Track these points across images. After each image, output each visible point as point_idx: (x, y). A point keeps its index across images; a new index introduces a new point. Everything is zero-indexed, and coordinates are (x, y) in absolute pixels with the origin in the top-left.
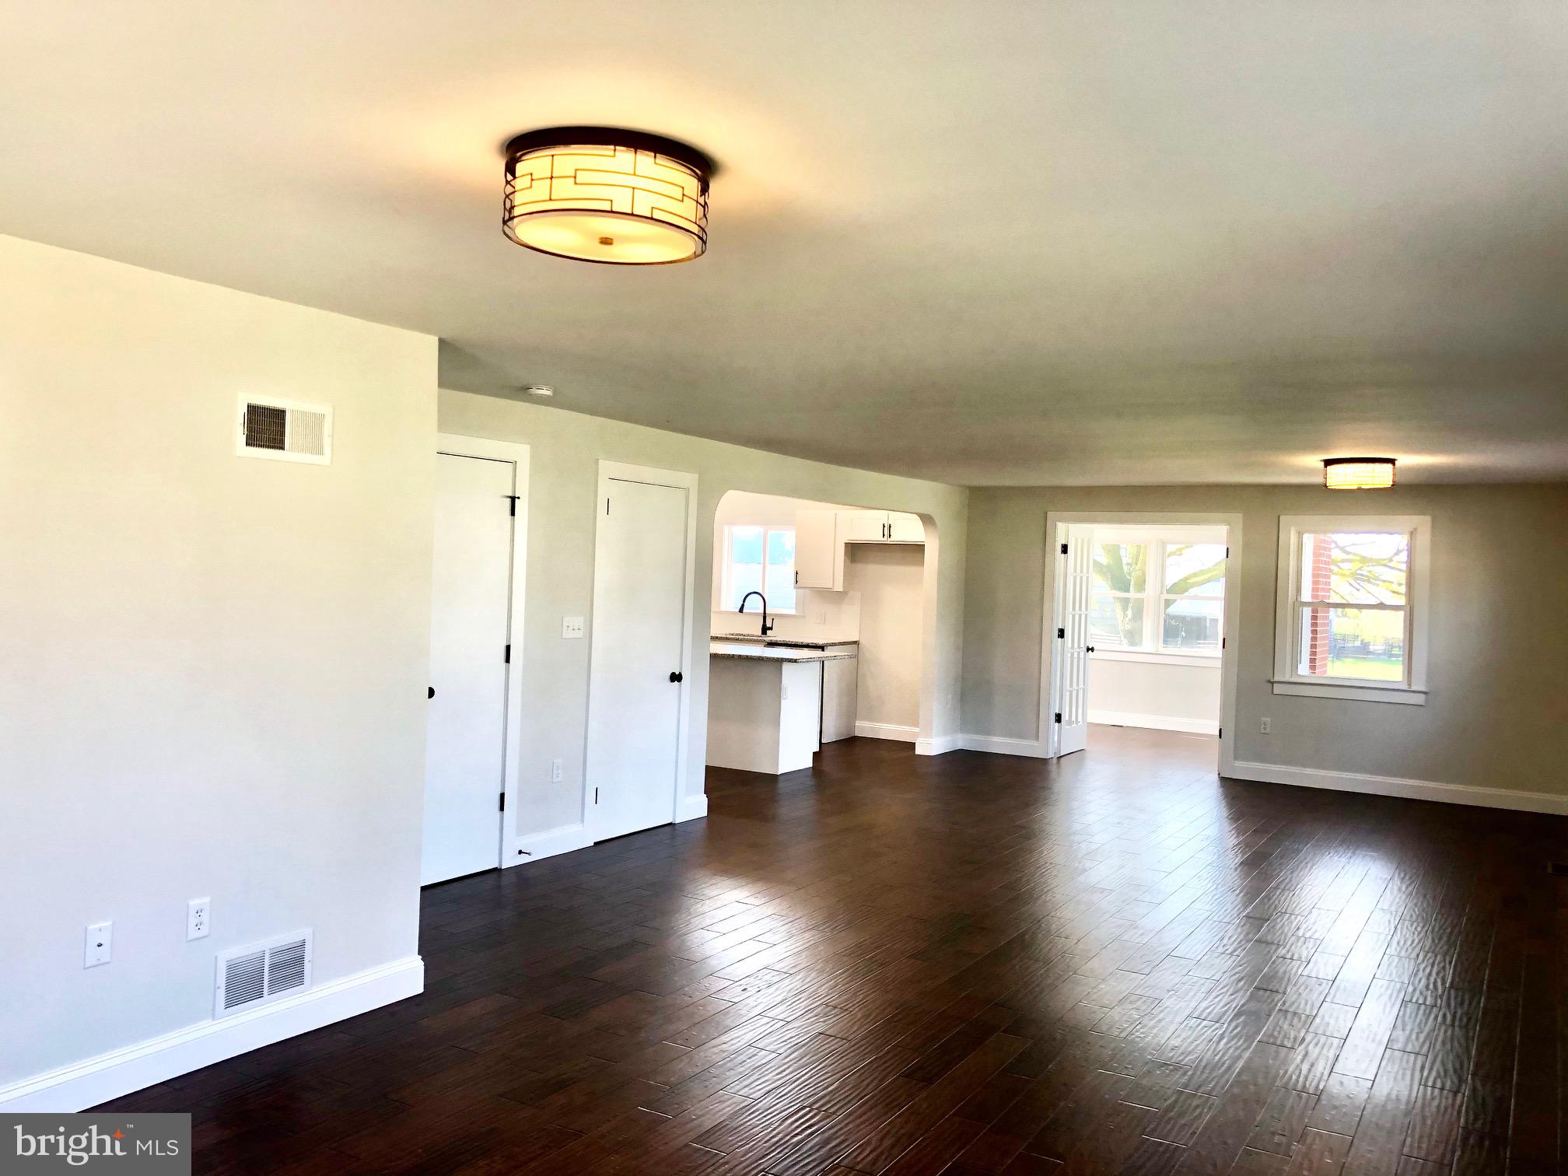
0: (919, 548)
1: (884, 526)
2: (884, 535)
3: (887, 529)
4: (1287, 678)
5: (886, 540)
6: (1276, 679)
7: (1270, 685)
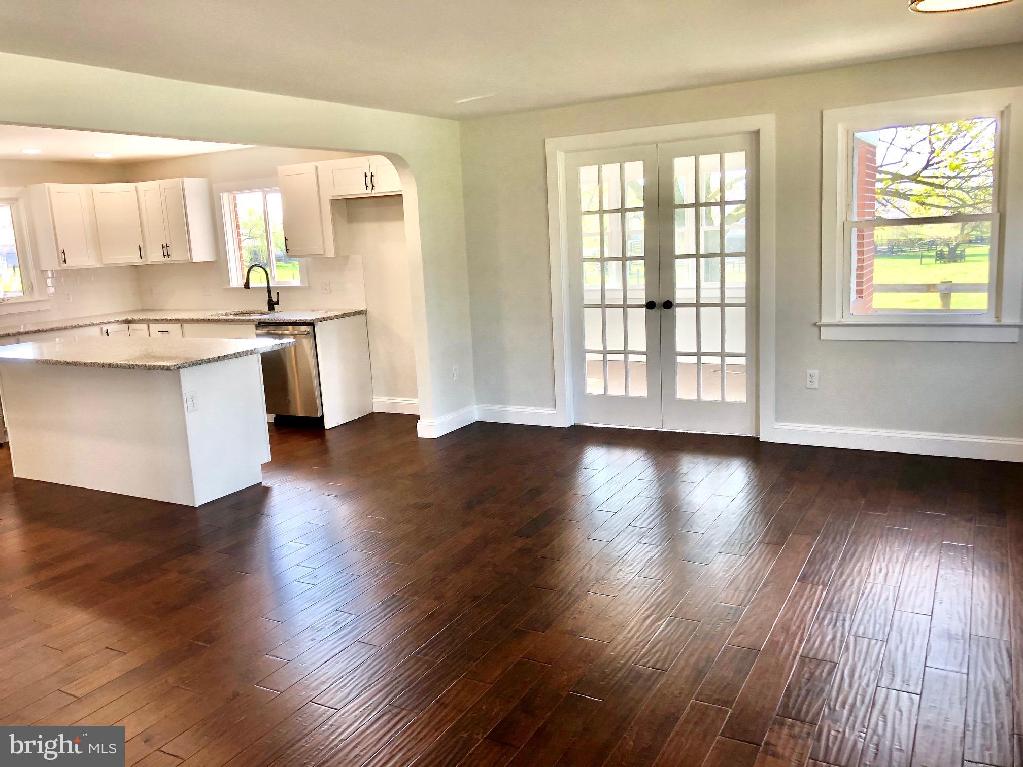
0: (396, 199)
1: (366, 176)
2: (367, 186)
3: (370, 179)
4: (837, 319)
5: (369, 193)
6: (825, 320)
7: (816, 329)
